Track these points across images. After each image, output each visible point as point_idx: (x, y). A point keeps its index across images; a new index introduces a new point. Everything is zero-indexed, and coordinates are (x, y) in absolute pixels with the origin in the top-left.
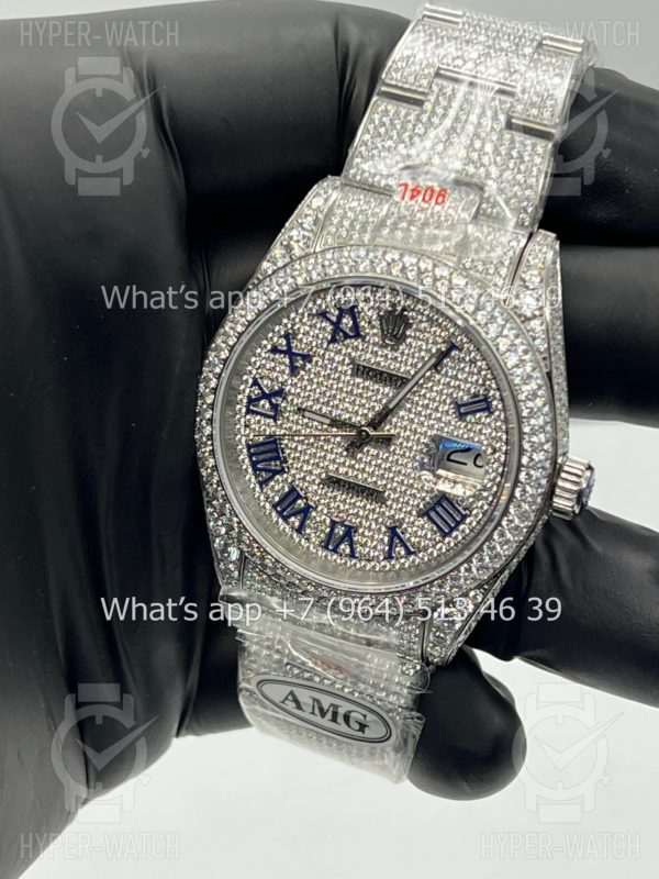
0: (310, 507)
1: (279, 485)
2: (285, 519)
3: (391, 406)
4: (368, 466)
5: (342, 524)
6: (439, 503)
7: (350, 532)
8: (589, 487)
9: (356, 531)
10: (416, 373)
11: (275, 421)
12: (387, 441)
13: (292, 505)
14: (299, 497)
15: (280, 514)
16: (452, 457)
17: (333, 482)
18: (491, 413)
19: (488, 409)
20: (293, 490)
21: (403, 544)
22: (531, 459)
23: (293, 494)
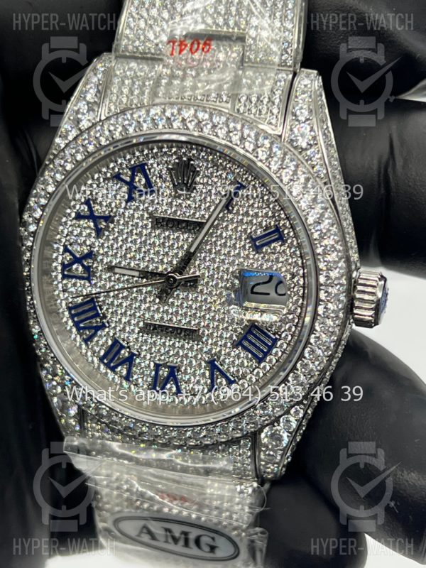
0: (133, 355)
1: (103, 340)
2: (113, 369)
3: (192, 250)
4: (180, 309)
5: (165, 365)
6: (250, 332)
7: (173, 371)
8: (385, 294)
9: (178, 371)
10: (210, 216)
11: (90, 282)
12: (193, 283)
13: (117, 357)
14: (122, 347)
15: (107, 366)
16: (255, 290)
17: (151, 329)
18: (284, 242)
19: (281, 238)
20: (115, 342)
21: (223, 375)
22: (328, 277)
23: (116, 346)
